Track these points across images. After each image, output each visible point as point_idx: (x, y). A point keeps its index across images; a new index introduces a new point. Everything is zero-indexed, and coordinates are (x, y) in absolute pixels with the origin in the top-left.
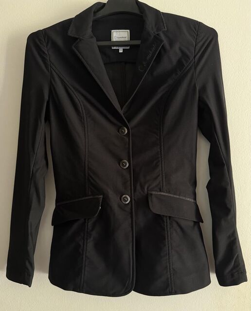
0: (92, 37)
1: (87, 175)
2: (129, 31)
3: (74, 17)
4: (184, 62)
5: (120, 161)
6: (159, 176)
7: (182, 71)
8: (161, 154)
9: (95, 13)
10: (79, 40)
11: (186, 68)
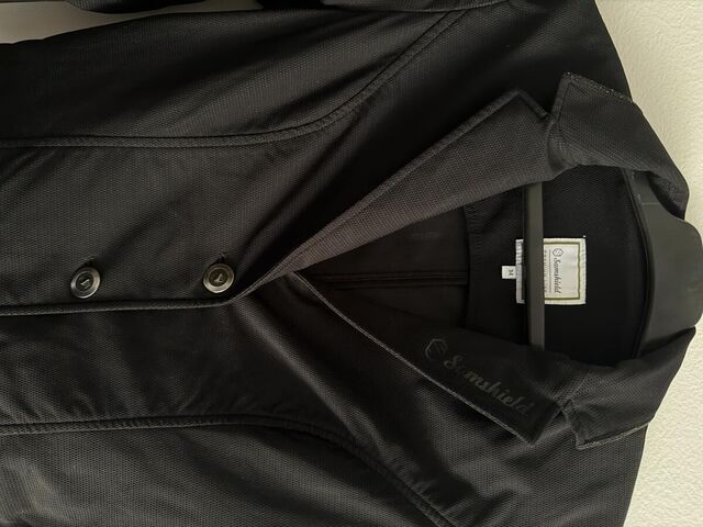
0: (555, 165)
1: (42, 144)
2: (582, 301)
3: (636, 99)
4: (459, 507)
5: (100, 266)
6: (30, 412)
7: (426, 498)
8: (113, 422)
9: (649, 177)
10: (544, 114)
11: (437, 514)
